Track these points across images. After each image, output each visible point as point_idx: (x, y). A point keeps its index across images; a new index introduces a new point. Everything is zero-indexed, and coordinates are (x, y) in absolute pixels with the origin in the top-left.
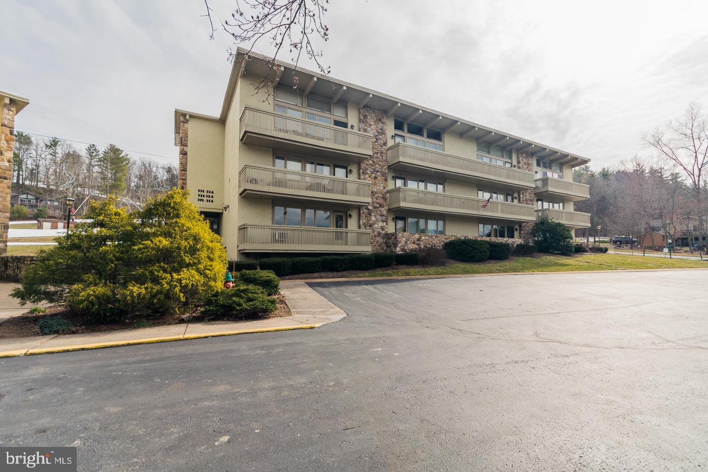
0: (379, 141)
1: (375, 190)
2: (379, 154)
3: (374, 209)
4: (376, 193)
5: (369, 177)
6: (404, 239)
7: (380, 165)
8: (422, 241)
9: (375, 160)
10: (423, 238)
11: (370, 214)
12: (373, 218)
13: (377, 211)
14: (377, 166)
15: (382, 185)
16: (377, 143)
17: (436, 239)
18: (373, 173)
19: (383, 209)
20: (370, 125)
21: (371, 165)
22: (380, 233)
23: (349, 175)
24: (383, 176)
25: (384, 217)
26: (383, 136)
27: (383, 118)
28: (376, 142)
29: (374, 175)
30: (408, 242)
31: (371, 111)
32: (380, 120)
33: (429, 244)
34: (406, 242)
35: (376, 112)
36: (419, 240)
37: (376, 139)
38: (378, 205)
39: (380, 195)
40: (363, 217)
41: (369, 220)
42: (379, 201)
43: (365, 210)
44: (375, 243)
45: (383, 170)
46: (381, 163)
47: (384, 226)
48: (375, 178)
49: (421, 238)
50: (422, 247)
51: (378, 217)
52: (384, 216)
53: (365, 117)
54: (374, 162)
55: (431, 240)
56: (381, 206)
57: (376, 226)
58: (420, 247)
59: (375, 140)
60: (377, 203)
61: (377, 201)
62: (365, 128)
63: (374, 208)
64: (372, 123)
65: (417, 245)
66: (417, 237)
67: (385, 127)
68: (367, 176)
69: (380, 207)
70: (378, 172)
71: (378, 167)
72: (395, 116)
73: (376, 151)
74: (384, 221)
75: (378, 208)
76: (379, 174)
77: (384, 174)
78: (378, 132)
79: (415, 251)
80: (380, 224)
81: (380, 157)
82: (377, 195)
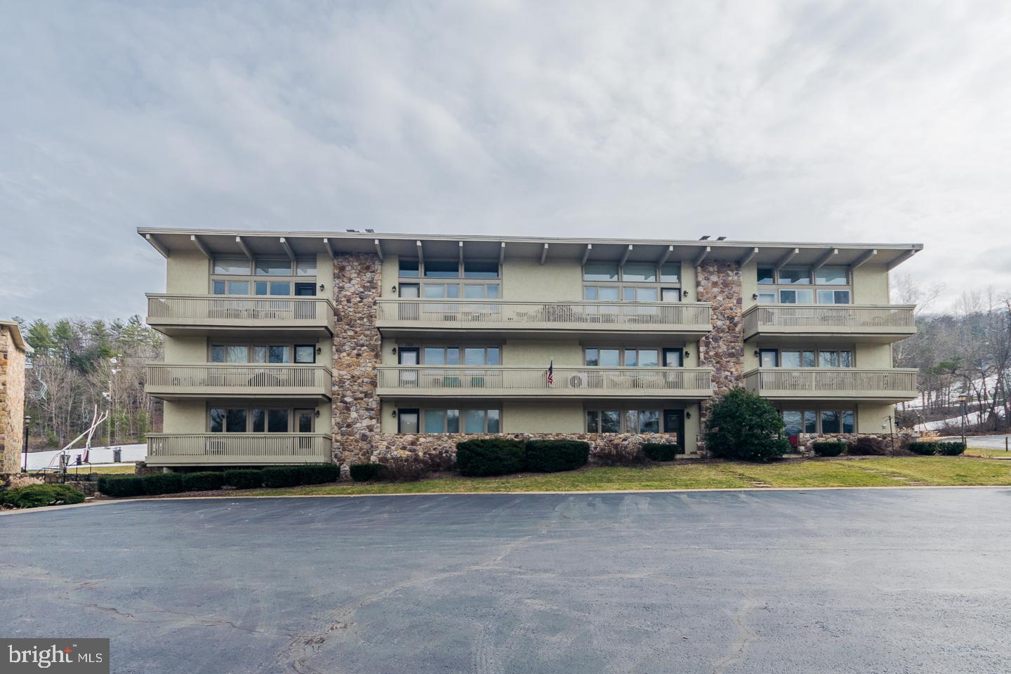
0: (364, 300)
1: (357, 373)
2: (365, 320)
3: (355, 402)
4: (359, 378)
5: (348, 355)
6: (385, 443)
7: (366, 336)
8: (420, 445)
9: (358, 329)
10: (422, 440)
11: (348, 409)
12: (354, 415)
13: (359, 403)
14: (362, 337)
15: (370, 365)
16: (361, 304)
17: (450, 441)
18: (354, 349)
19: (371, 400)
20: (350, 280)
21: (352, 337)
22: (366, 436)
23: (317, 357)
24: (373, 350)
25: (373, 412)
26: (374, 291)
27: (374, 264)
28: (360, 302)
29: (355, 352)
30: (393, 448)
31: (351, 259)
32: (368, 268)
33: (435, 449)
34: (387, 448)
35: (361, 257)
36: (413, 443)
37: (361, 298)
38: (362, 395)
39: (366, 380)
40: (336, 414)
41: (346, 418)
42: (365, 388)
43: (338, 404)
44: (358, 451)
45: (372, 343)
46: (368, 332)
47: (373, 425)
48: (359, 355)
49: (417, 439)
50: (421, 454)
51: (362, 412)
52: (373, 410)
53: (342, 269)
54: (356, 333)
55: (440, 442)
56: (367, 395)
57: (358, 425)
58: (417, 455)
59: (358, 299)
60: (361, 392)
61: (361, 389)
62: (341, 285)
63: (356, 399)
64: (354, 275)
65: (410, 451)
66: (410, 439)
67: (377, 277)
68: (344, 354)
69: (365, 397)
70: (363, 346)
71: (362, 339)
72: (400, 256)
73: (360, 315)
74: (373, 418)
75: (362, 399)
76: (365, 348)
77: (373, 348)
78: (364, 287)
79: (407, 460)
80: (366, 422)
81: (368, 324)
82: (360, 381)
